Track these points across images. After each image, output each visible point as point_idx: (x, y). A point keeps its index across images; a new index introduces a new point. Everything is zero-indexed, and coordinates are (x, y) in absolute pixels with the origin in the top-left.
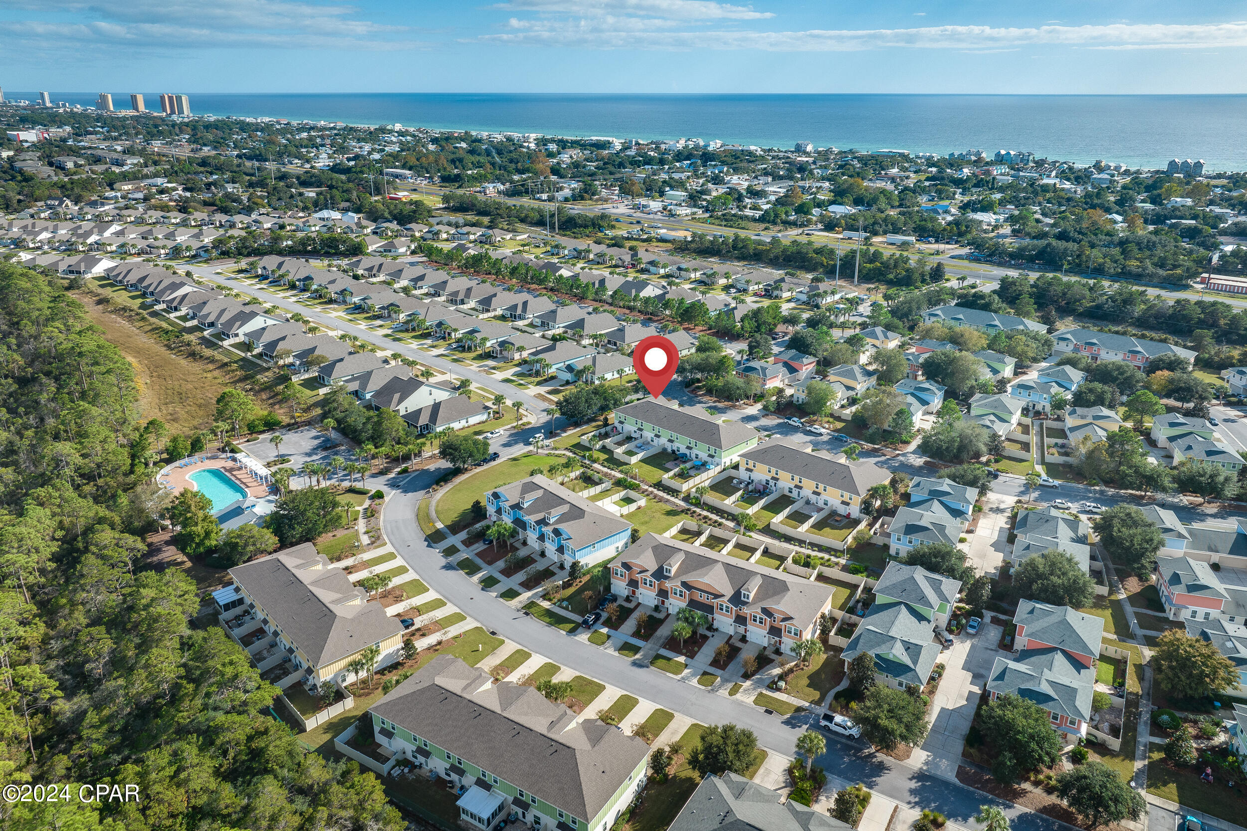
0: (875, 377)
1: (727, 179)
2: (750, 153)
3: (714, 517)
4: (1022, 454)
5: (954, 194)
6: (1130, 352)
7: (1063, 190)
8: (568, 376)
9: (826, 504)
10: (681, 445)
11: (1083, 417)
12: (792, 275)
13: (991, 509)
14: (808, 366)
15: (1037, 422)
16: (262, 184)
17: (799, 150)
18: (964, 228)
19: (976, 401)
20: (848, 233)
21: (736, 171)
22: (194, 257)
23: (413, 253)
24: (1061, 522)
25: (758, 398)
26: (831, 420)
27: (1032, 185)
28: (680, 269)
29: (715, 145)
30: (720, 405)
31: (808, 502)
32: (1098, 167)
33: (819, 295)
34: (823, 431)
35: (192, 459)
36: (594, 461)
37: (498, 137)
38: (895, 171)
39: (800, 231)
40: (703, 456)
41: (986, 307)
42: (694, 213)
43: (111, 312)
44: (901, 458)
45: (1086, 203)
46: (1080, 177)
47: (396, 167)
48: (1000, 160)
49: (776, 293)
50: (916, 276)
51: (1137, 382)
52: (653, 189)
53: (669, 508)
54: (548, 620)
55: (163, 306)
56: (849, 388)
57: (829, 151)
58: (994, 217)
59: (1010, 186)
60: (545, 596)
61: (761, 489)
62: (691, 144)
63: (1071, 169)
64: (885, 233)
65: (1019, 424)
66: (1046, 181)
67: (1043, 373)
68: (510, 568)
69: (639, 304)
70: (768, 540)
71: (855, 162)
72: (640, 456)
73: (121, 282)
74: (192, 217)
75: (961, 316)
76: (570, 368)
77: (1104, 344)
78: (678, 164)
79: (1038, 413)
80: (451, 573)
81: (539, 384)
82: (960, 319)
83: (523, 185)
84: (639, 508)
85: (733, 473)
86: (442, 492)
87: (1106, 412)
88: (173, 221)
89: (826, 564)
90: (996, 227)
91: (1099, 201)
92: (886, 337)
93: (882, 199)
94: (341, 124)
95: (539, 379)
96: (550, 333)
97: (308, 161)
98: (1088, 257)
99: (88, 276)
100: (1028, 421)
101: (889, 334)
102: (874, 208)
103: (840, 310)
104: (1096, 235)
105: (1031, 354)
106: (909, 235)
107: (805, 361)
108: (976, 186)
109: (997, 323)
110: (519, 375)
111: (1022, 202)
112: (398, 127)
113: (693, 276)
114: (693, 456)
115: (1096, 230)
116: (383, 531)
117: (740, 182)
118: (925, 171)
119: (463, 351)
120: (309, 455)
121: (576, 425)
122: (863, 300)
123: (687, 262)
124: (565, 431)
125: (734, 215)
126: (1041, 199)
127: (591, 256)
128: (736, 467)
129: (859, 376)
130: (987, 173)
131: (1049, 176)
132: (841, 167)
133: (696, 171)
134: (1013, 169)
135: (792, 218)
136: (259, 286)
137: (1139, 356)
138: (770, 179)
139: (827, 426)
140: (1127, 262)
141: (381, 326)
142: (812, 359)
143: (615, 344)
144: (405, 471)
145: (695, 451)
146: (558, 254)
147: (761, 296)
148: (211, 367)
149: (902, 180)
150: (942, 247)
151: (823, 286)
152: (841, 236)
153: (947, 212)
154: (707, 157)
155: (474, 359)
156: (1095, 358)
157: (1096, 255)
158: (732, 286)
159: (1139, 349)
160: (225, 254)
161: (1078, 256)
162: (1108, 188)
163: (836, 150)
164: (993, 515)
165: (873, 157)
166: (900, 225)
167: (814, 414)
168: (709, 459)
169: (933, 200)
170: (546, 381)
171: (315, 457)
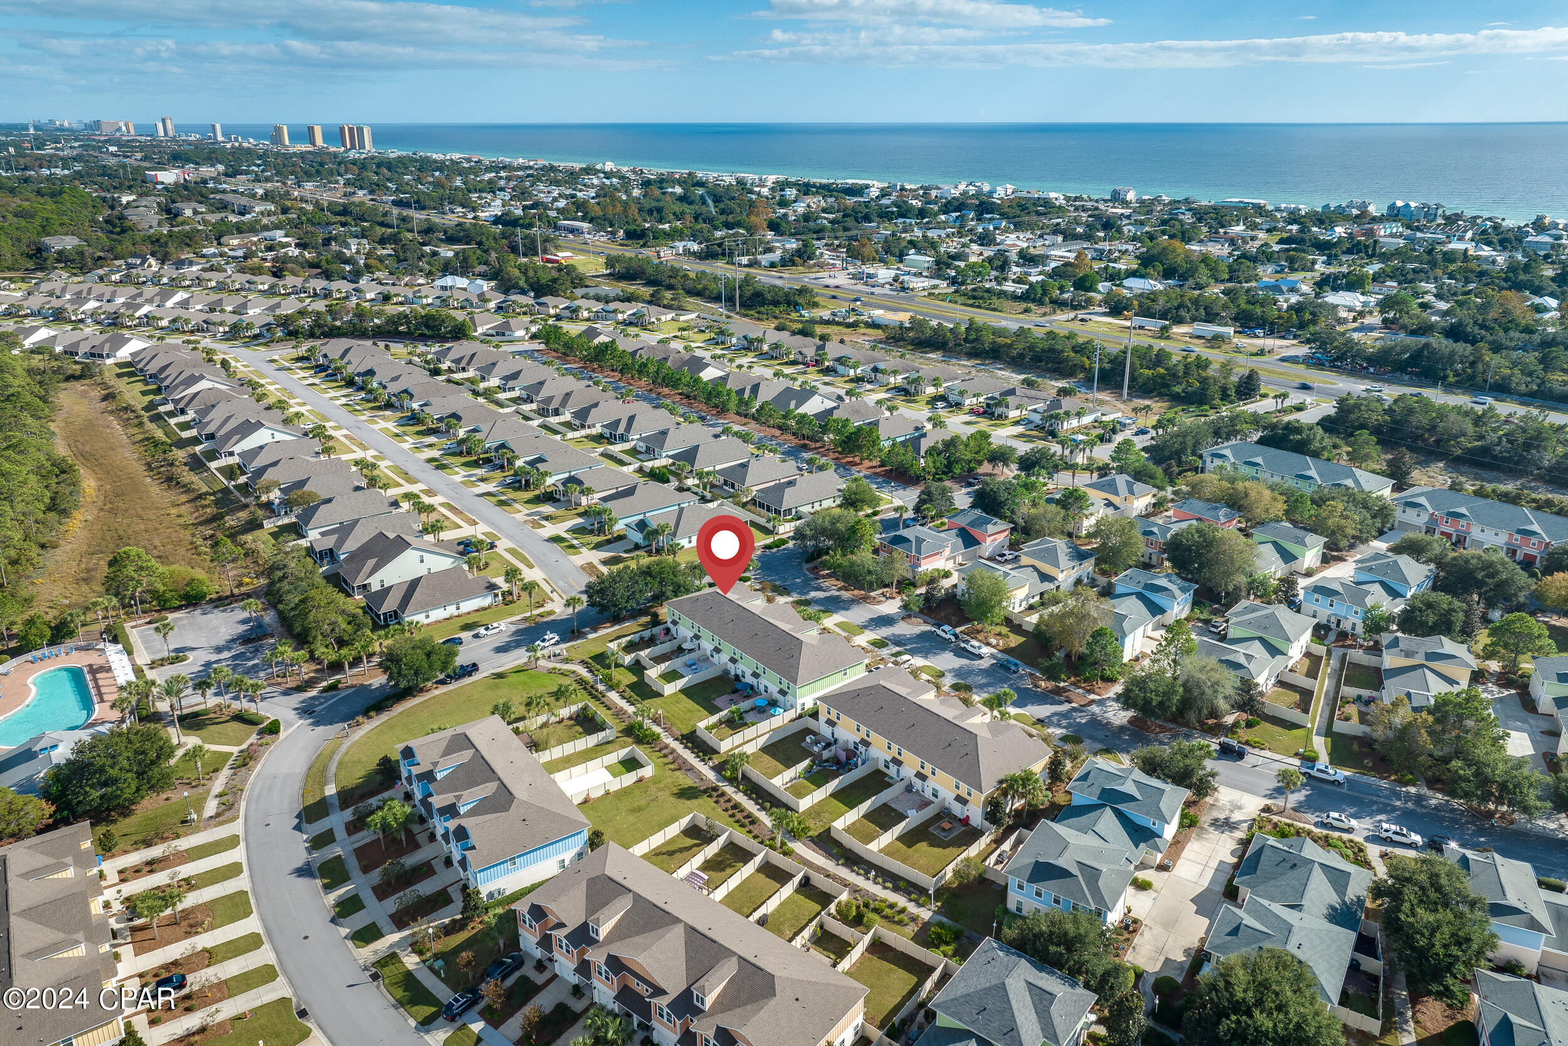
0: (1092, 561)
1: (999, 238)
2: (1047, 203)
3: (750, 806)
4: (1296, 715)
5: (1314, 262)
6: (1519, 531)
7: (1478, 258)
8: (637, 537)
9: (935, 796)
10: (745, 668)
11: (1408, 654)
12: (1029, 384)
13: (1216, 824)
14: (995, 536)
15: (1338, 653)
16: (394, 239)
17: (1117, 198)
18: (1308, 316)
19: (1237, 614)
20: (1138, 321)
21: (1019, 227)
22: (256, 337)
23: (534, 337)
24: (1317, 871)
25: (905, 585)
26: (1004, 630)
27: (1430, 252)
28: (875, 370)
29: (1003, 191)
30: (845, 595)
31: (909, 788)
32: (1539, 226)
33: (1057, 417)
34: (985, 650)
35: (54, 650)
36: (611, 688)
37: (729, 179)
38: (1239, 228)
39: (1072, 315)
40: (774, 689)
41: (1302, 447)
42: (935, 287)
43: (111, 412)
44: (1095, 709)
45: (1506, 280)
46: (1506, 239)
47: (574, 219)
48: (1394, 214)
49: (999, 411)
50: (1214, 390)
51: (1521, 589)
52: (894, 251)
53: (687, 781)
54: (400, 993)
55: (170, 407)
56: (1045, 577)
57: (1157, 200)
58: (1362, 298)
59: (1397, 253)
60: (417, 947)
61: (843, 756)
62: (972, 190)
63: (1496, 227)
64: (1194, 319)
65: (1308, 654)
66: (1455, 245)
67: (1364, 566)
68: (389, 883)
69: (792, 423)
70: (818, 859)
71: (1189, 215)
72: (681, 683)
73: (142, 370)
74: (281, 283)
75: (1259, 460)
76: (642, 525)
77: (1477, 517)
78: (943, 217)
79: (1343, 635)
80: (304, 883)
81: (598, 546)
82: (1257, 464)
83: (720, 245)
84: (640, 780)
85: (810, 723)
86: (369, 726)
87: (1448, 646)
88: (260, 287)
89: (895, 917)
90: (1361, 314)
91: (1528, 277)
92: (1131, 492)
93: (1203, 270)
94: (541, 162)
95: (602, 538)
96: (649, 465)
97: (474, 210)
98: (1488, 365)
99: (110, 361)
100: (1320, 650)
101: (1138, 486)
102: (1191, 282)
103: (1077, 444)
104: (1506, 330)
105: (1350, 531)
106: (1226, 325)
107: (991, 528)
108: (1349, 251)
109: (1312, 473)
110: (577, 531)
111: (1410, 276)
112: (609, 166)
113: (892, 380)
114: (762, 688)
115: (1508, 323)
116: (245, 794)
117: (1014, 241)
118: (1282, 230)
119: (519, 489)
120: (219, 650)
121: (617, 619)
122: (1124, 425)
123: (889, 359)
124: (595, 630)
125: (988, 291)
126: (1439, 272)
127: (765, 348)
128: (814, 715)
129: (1063, 559)
130: (1370, 233)
131: (1461, 239)
132: (1164, 222)
133: (962, 227)
134: (1409, 227)
135: (1066, 296)
136: (311, 381)
137: (1534, 540)
138: (1060, 239)
139: (993, 641)
140: (1550, 376)
141: (430, 446)
142: (1003, 525)
143: (733, 486)
144: (333, 687)
145: (764, 682)
146: (723, 343)
147: (979, 414)
148: (184, 498)
149: (1245, 242)
150: (1269, 342)
151: (1067, 403)
152: (1128, 323)
153: (1293, 290)
154: (984, 207)
155: (529, 502)
156: (1460, 542)
157: (1497, 364)
158: (943, 398)
159: (1536, 527)
160: (293, 334)
161: (1473, 364)
162: (1547, 257)
163: (1166, 199)
164: (1214, 834)
165: (1215, 208)
166: (1216, 309)
167: (980, 621)
168: (780, 697)
169: (1281, 271)
170: (609, 542)
171: (226, 655)
